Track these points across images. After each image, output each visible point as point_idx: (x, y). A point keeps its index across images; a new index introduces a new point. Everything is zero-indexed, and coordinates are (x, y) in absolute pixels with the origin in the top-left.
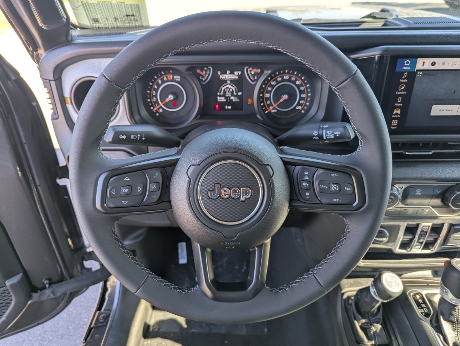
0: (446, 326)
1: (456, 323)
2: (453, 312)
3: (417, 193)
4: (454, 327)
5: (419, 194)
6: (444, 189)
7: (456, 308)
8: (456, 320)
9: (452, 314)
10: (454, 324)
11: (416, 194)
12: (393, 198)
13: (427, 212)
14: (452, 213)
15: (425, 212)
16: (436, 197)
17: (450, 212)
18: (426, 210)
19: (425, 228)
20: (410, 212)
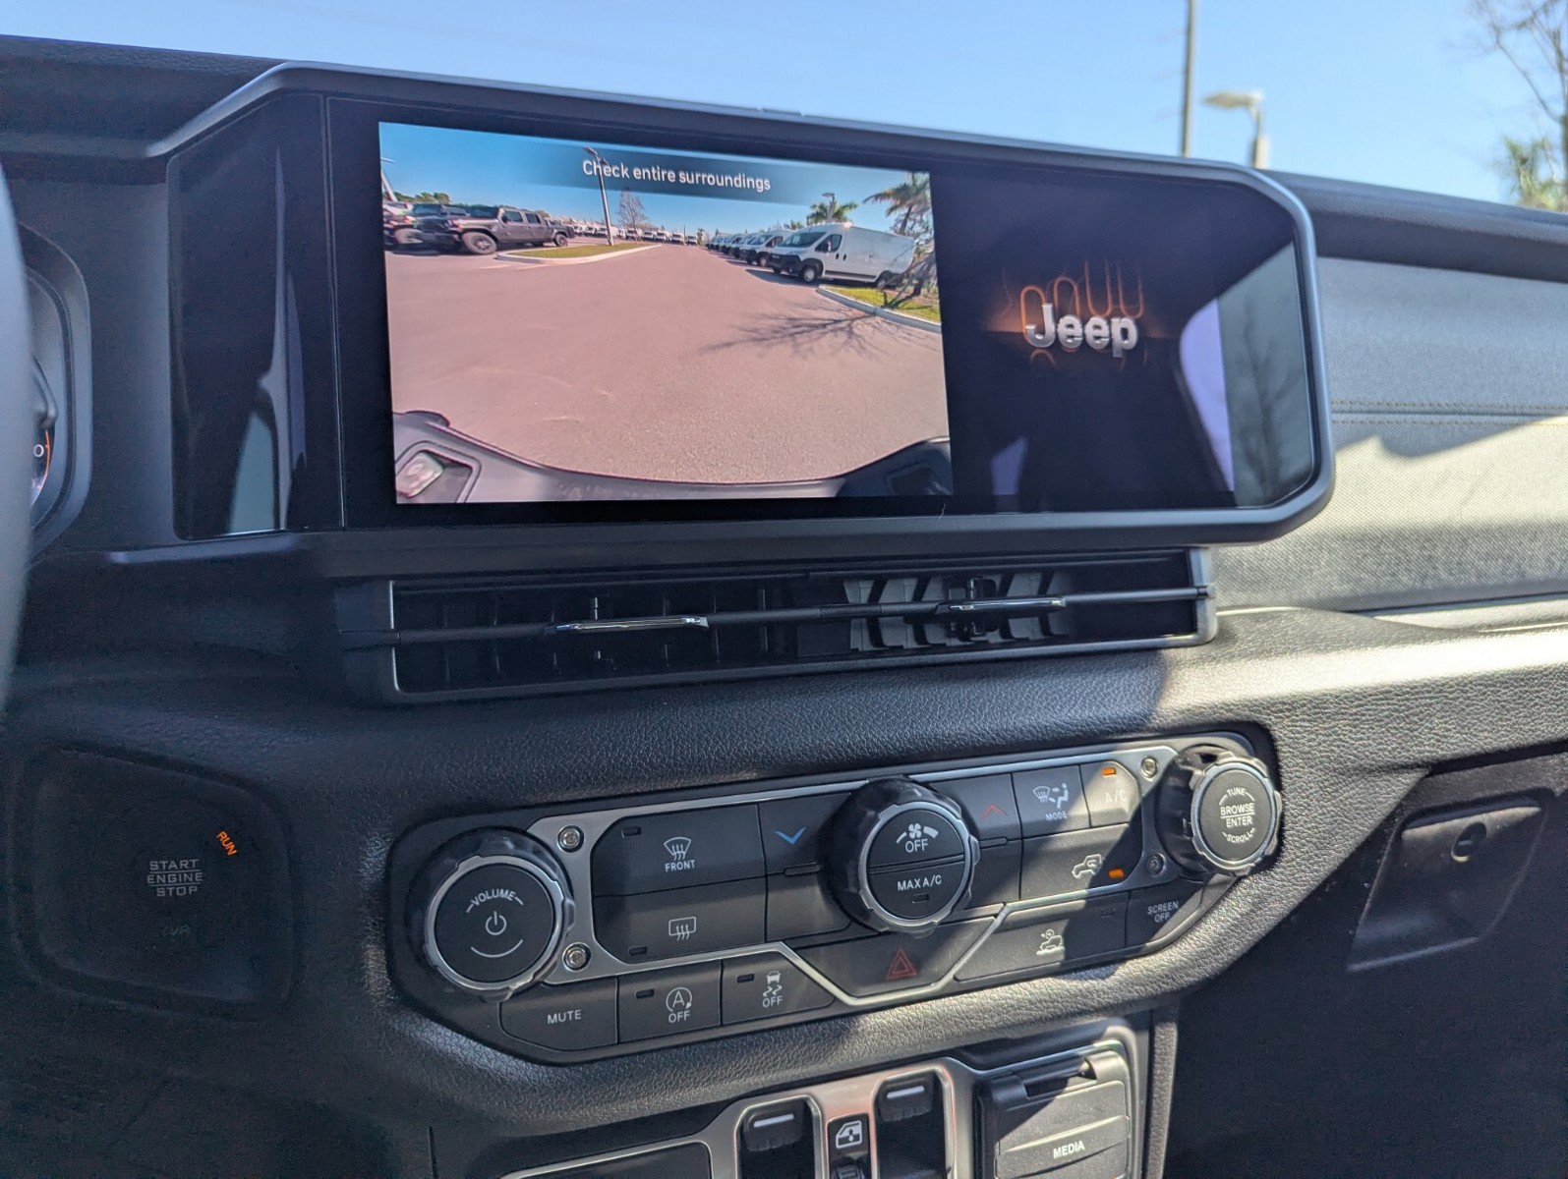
3: (671, 859)
11: (667, 866)
12: (517, 899)
13: (779, 993)
14: (915, 974)
15: (770, 995)
16: (787, 873)
17: (901, 967)
18: (770, 979)
19: (846, 1133)
20: (683, 1009)
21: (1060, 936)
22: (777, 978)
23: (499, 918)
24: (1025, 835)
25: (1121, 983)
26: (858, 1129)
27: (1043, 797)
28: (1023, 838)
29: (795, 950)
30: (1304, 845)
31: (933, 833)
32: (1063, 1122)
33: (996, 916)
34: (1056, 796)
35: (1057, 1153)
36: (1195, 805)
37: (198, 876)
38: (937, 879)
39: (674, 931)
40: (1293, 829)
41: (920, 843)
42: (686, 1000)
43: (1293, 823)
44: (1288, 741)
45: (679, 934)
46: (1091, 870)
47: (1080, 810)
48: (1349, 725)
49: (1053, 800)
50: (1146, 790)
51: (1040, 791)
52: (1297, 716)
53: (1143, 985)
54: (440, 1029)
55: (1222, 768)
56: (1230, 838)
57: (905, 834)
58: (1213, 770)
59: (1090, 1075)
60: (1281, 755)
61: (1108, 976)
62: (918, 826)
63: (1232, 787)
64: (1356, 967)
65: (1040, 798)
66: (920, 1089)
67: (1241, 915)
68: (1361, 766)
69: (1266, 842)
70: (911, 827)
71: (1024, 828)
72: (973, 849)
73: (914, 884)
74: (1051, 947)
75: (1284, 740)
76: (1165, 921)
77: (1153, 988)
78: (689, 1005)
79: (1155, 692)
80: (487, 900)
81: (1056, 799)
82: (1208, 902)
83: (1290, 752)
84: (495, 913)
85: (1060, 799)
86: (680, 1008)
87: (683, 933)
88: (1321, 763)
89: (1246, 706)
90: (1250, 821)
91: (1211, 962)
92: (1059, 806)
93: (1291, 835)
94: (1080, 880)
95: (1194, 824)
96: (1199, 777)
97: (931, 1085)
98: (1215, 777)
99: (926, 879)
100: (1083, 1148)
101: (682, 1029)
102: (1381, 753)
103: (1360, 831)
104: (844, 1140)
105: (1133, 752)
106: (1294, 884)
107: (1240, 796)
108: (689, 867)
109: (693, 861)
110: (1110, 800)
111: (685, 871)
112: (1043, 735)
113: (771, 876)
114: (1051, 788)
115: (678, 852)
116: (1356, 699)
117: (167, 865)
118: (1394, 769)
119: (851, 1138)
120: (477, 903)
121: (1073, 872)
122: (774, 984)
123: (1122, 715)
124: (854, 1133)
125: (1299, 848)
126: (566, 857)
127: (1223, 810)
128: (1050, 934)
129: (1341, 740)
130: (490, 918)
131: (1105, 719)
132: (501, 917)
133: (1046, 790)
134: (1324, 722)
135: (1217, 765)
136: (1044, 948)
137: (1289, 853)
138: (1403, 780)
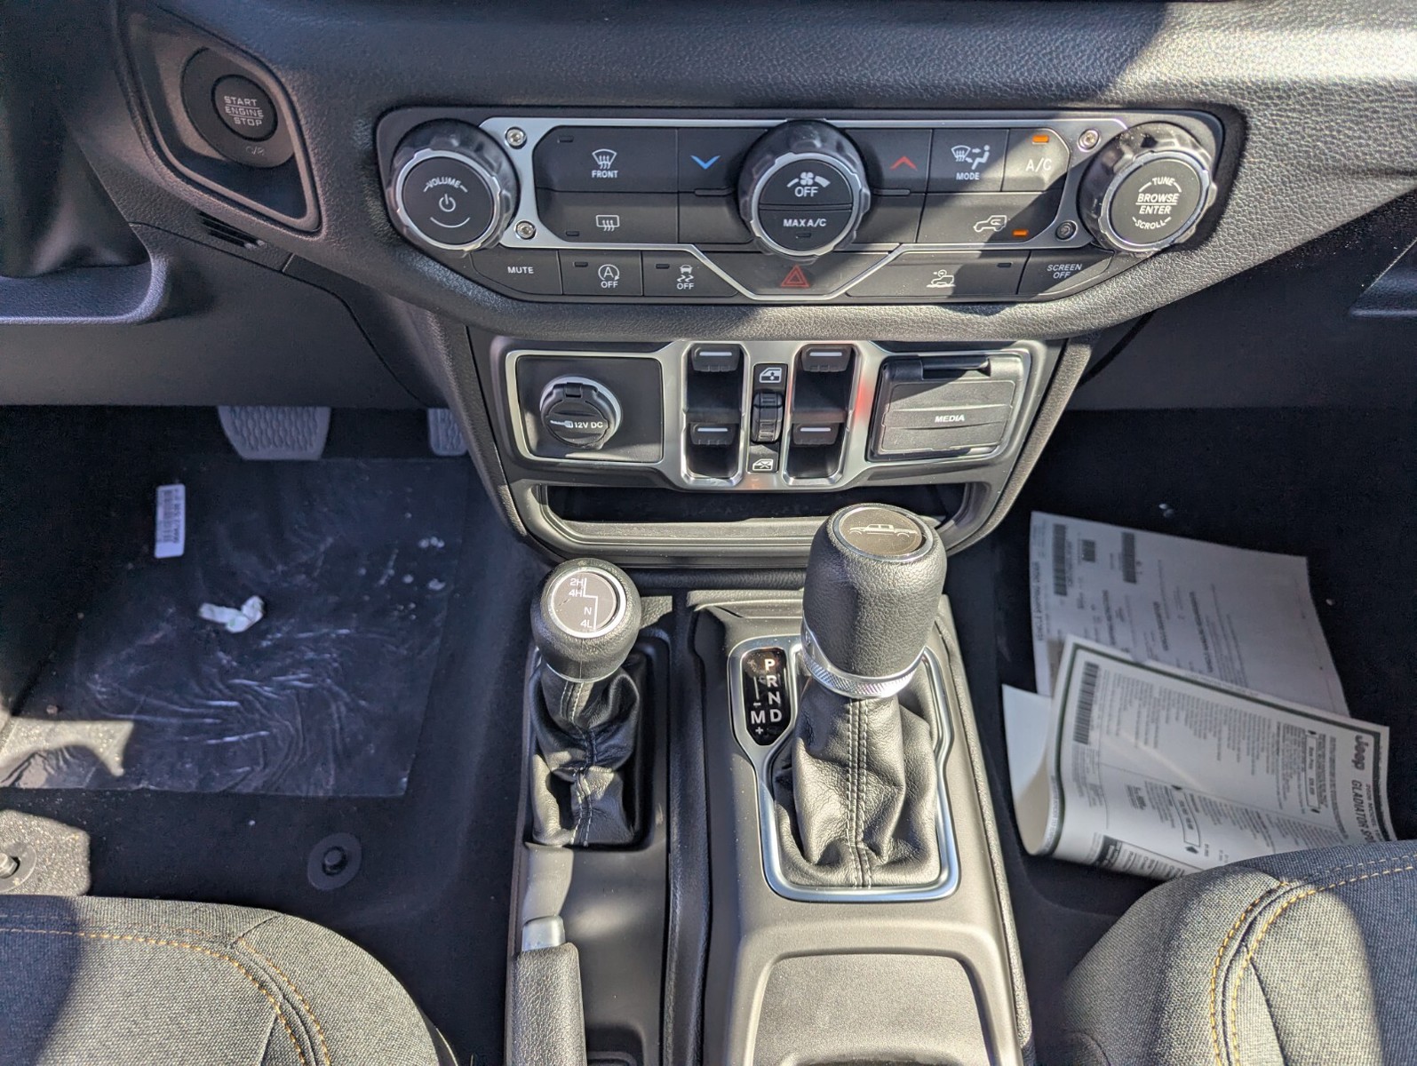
0: (813, 777)
1: (853, 768)
2: (840, 725)
3: (597, 167)
4: (848, 780)
5: (610, 174)
6: (735, 147)
7: (849, 707)
8: (853, 755)
9: (835, 733)
10: (848, 772)
11: (593, 173)
12: (462, 187)
13: (691, 281)
14: (807, 286)
15: (683, 281)
16: (697, 192)
17: (795, 279)
18: (683, 270)
19: (768, 374)
20: (613, 280)
21: (952, 276)
22: (689, 270)
23: (449, 201)
24: (929, 190)
25: (1004, 320)
26: (778, 373)
27: (960, 156)
28: (926, 193)
29: (703, 252)
30: (1239, 234)
31: (824, 182)
32: (952, 399)
33: (890, 252)
34: (973, 156)
35: (938, 419)
36: (1112, 188)
37: (260, 112)
38: (821, 222)
39: (601, 224)
40: (1233, 217)
41: (810, 190)
42: (615, 273)
43: (1235, 212)
44: (1264, 130)
45: (605, 226)
46: (994, 228)
47: (996, 174)
48: (1352, 121)
49: (969, 160)
50: (1076, 161)
51: (959, 149)
52: (1288, 105)
53: (1025, 325)
54: (432, 263)
55: (1160, 155)
56: (1139, 224)
57: (796, 180)
58: (1147, 155)
59: (986, 371)
60: (1249, 144)
61: (992, 314)
62: (811, 175)
63: (1160, 175)
64: (1361, 313)
65: (957, 157)
66: (840, 354)
67: (1145, 286)
68: (1345, 165)
69: (1180, 232)
70: (803, 175)
71: (931, 183)
72: (863, 201)
73: (799, 223)
74: (942, 283)
75: (1259, 129)
76: (1063, 279)
77: (1034, 329)
78: (617, 278)
79: (1126, 61)
80: (438, 185)
81: (974, 160)
82: (1114, 269)
83: (1261, 142)
84: (446, 196)
85: (978, 160)
86: (609, 279)
87: (609, 226)
88: (1295, 157)
89: (1229, 87)
90: (1168, 210)
91: (1099, 318)
92: (974, 167)
93: (1228, 223)
94: (981, 234)
95: (1105, 206)
96: (1128, 161)
97: (849, 353)
98: (1145, 164)
99: (811, 221)
100: (963, 419)
101: (610, 293)
102: (1377, 155)
103: (1314, 229)
104: (764, 378)
105: (1074, 122)
106: (1214, 267)
107: (1167, 186)
108: (612, 176)
109: (616, 172)
110: (1032, 167)
111: (608, 179)
112: (976, 94)
113: (684, 192)
114: (972, 148)
115: (605, 162)
116: (1376, 93)
117: (236, 101)
118: (1387, 174)
119: (772, 378)
120: (431, 186)
121: (975, 227)
122: (686, 274)
123: (1073, 82)
124: (775, 375)
125: (1232, 236)
126: (512, 152)
127: (1141, 196)
128: (942, 273)
129: (1333, 137)
130: (442, 199)
131: (1051, 86)
132: (451, 199)
133: (966, 150)
134: (1320, 115)
135: (1153, 152)
136: (935, 282)
137: (1219, 239)
138: (1394, 186)
